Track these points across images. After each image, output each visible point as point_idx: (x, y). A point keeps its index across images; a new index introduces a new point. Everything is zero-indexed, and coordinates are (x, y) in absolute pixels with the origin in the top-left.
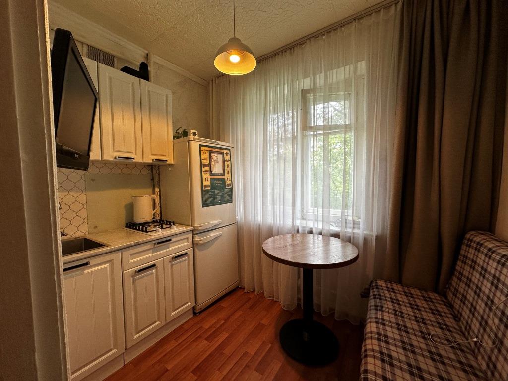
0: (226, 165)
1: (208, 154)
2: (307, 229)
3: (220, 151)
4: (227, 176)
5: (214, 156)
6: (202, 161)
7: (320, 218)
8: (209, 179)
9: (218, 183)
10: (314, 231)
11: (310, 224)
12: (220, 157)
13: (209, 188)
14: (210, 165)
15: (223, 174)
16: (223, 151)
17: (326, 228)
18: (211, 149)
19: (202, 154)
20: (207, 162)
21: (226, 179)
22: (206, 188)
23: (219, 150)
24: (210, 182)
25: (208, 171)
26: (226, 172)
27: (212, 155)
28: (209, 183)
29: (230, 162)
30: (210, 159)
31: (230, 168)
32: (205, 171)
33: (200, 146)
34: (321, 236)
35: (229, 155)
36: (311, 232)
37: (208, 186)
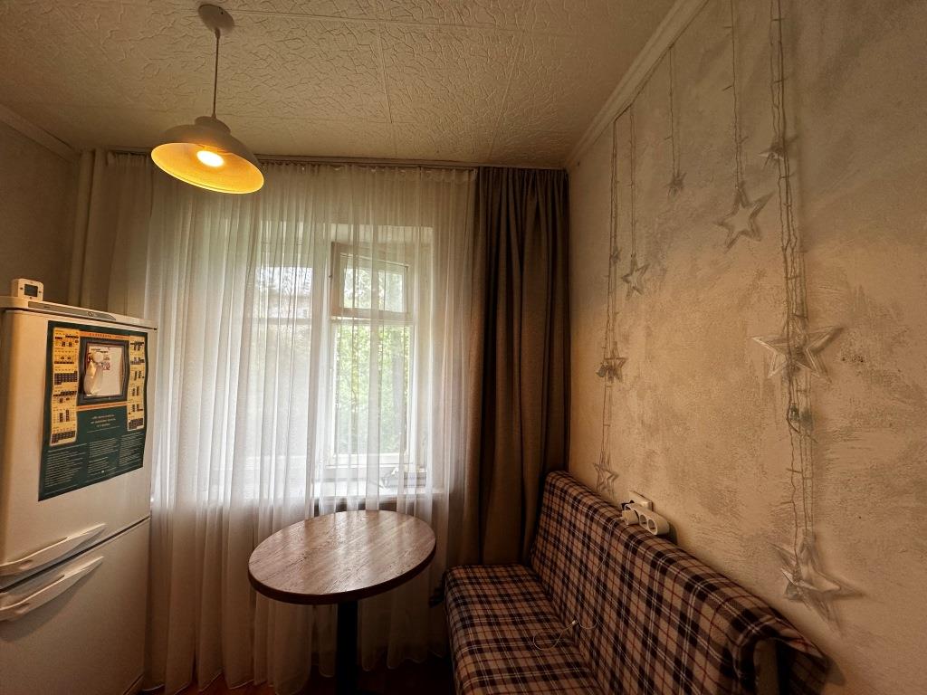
0: (132, 374)
1: (77, 346)
2: (336, 503)
3: (117, 338)
4: (133, 400)
5: (97, 353)
6: (55, 365)
7: (362, 474)
8: (74, 416)
9: (102, 423)
10: (349, 503)
11: (342, 491)
12: (115, 354)
13: (73, 440)
14: (82, 377)
15: (123, 397)
16: (125, 338)
17: (373, 493)
18: (87, 334)
19: (57, 345)
20: (73, 368)
21: (129, 409)
22: (61, 442)
23: (113, 337)
24: (75, 422)
25: (72, 393)
26: (130, 390)
27: (91, 348)
28: (72, 425)
29: (143, 365)
30: (85, 359)
31: (143, 380)
32: (63, 394)
33: (52, 325)
34: (363, 513)
35: (142, 347)
36: (342, 507)
37: (70, 434)
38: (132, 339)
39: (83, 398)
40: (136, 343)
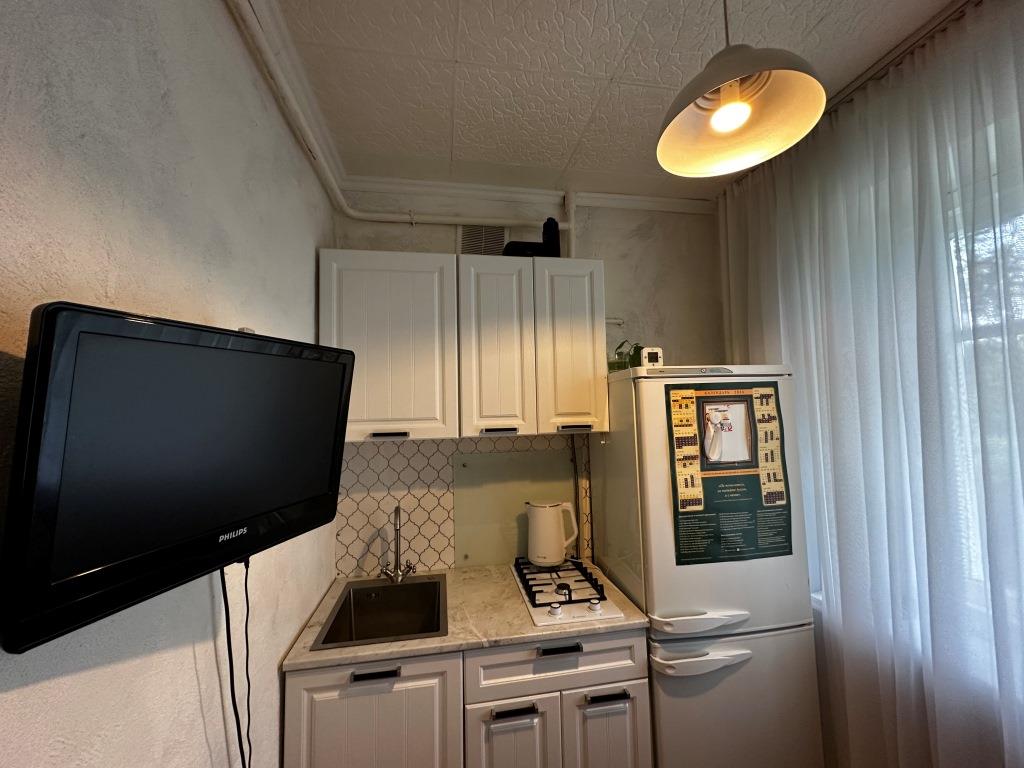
0: (761, 435)
1: (693, 407)
3: (740, 394)
4: (765, 469)
5: (715, 412)
6: (675, 429)
8: (698, 482)
12: (736, 413)
13: (700, 508)
14: (701, 439)
16: (747, 392)
18: (702, 393)
20: (692, 431)
21: (763, 478)
22: (690, 508)
24: (701, 489)
25: (694, 458)
26: (761, 454)
28: (697, 492)
29: (776, 422)
31: (778, 443)
32: (686, 458)
33: (668, 388)
35: (772, 401)
37: (696, 502)
38: (756, 392)
39: (706, 464)
40: (762, 397)
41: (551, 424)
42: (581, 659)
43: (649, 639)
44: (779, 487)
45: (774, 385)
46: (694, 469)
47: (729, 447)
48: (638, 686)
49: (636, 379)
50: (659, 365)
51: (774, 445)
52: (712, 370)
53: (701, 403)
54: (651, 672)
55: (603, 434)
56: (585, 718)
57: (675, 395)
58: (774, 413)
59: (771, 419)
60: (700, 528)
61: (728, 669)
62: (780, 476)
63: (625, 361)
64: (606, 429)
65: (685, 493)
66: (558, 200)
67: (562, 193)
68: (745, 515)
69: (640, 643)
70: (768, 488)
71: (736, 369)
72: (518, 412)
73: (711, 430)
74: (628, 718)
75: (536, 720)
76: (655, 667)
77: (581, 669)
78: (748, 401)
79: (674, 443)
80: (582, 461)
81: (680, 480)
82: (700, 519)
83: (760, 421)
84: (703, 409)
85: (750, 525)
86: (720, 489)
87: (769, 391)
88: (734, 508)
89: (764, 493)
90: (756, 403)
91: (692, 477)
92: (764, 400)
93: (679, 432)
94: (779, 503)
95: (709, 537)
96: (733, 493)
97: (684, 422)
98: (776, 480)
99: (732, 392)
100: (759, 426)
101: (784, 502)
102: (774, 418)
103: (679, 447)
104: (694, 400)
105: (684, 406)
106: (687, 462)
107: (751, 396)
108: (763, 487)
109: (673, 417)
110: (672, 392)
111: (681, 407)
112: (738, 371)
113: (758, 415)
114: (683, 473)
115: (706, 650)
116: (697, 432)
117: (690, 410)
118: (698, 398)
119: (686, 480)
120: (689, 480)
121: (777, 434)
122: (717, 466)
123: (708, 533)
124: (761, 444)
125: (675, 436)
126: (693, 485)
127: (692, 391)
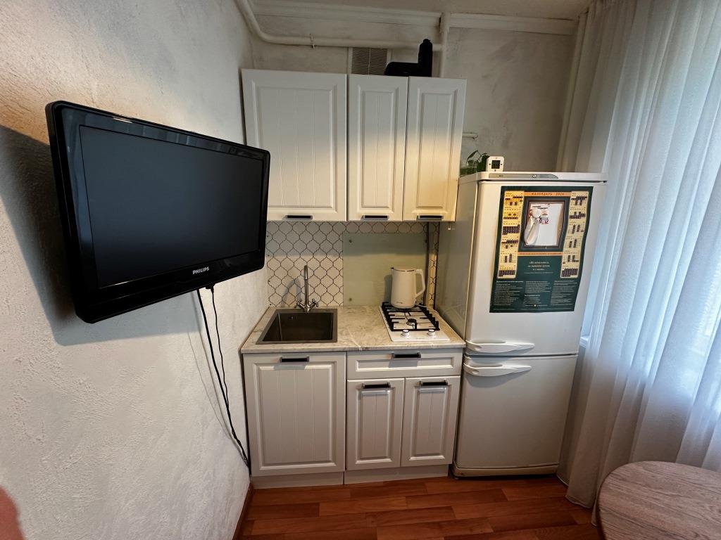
0: (570, 227)
1: (521, 205)
3: (561, 196)
4: (569, 252)
6: (504, 220)
8: (515, 259)
9: (538, 268)
12: (554, 210)
13: (513, 277)
14: (523, 229)
15: (559, 247)
16: (566, 194)
18: (529, 194)
19: (506, 206)
20: (517, 222)
21: (564, 259)
25: (515, 242)
26: (567, 242)
27: (532, 206)
28: (513, 266)
29: (584, 220)
30: (526, 215)
31: (582, 234)
32: (509, 242)
35: (585, 202)
37: (511, 272)
38: (574, 195)
39: (523, 246)
40: (578, 198)
41: (412, 214)
42: (419, 362)
43: (464, 355)
44: (576, 266)
45: (590, 189)
46: (514, 251)
47: (543, 235)
48: (454, 380)
49: (480, 181)
50: (500, 171)
51: (579, 235)
52: (541, 176)
53: (528, 201)
54: (463, 372)
55: (450, 223)
56: (418, 393)
57: (508, 194)
58: (585, 212)
59: (581, 215)
60: (511, 290)
61: (513, 375)
62: (578, 258)
63: (473, 167)
64: (453, 219)
65: (503, 266)
66: (434, 21)
67: (438, 15)
68: (546, 283)
69: (458, 357)
70: (566, 265)
71: (561, 176)
72: (389, 205)
73: (532, 221)
74: (445, 396)
75: (389, 391)
76: (466, 370)
77: (419, 367)
78: (566, 202)
79: (501, 230)
80: (433, 241)
81: (502, 257)
82: (512, 284)
83: (572, 217)
84: (529, 206)
85: (547, 290)
86: (531, 265)
87: (586, 194)
88: (538, 278)
89: (562, 269)
90: (572, 203)
91: (511, 255)
92: (579, 201)
93: (506, 223)
94: (572, 276)
95: (515, 296)
96: (540, 268)
97: (512, 216)
98: (574, 261)
99: (554, 194)
100: (570, 221)
101: (576, 276)
102: (583, 215)
103: (505, 234)
104: (523, 199)
105: (514, 203)
106: (509, 245)
107: (569, 198)
108: (563, 265)
109: (504, 211)
110: (506, 192)
111: (511, 204)
112: (563, 177)
113: (571, 213)
114: (504, 252)
115: (500, 363)
116: (520, 223)
117: (518, 207)
118: (525, 197)
119: (506, 257)
120: (508, 258)
121: (583, 227)
122: (532, 248)
123: (515, 293)
124: (568, 235)
125: (503, 225)
126: (510, 261)
127: (523, 192)
